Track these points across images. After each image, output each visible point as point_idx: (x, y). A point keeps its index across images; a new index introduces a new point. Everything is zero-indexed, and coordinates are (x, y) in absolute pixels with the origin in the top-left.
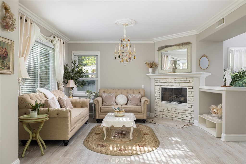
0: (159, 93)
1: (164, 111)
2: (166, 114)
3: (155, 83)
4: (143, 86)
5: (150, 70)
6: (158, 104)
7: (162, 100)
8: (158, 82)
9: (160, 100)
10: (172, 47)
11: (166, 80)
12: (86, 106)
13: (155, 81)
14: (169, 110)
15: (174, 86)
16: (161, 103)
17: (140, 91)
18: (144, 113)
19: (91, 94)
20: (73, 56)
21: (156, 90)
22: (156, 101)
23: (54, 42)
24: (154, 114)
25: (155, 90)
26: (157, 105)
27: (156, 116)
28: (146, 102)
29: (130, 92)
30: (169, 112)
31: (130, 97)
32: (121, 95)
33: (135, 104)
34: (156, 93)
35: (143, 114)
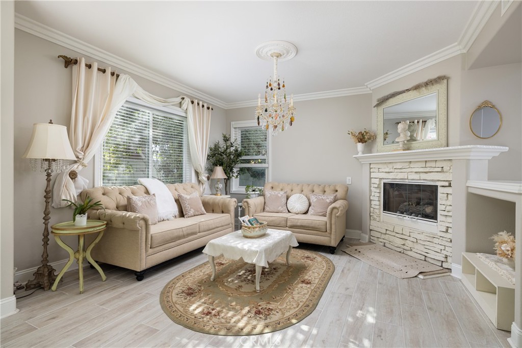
0: (378, 195)
1: (388, 232)
2: (392, 238)
3: (371, 172)
4: (348, 178)
5: (360, 146)
6: (375, 217)
7: (384, 210)
8: (376, 170)
9: (379, 209)
11: (390, 166)
12: (228, 212)
13: (371, 168)
14: (396, 230)
15: (407, 179)
16: (382, 216)
17: (337, 188)
18: (331, 233)
19: (254, 191)
20: (233, 130)
21: (372, 188)
22: (372, 209)
23: (184, 106)
24: (367, 237)
25: (370, 187)
26: (374, 219)
27: (371, 240)
28: (335, 211)
29: (317, 190)
30: (397, 235)
31: (313, 199)
32: (298, 195)
33: (321, 214)
34: (373, 195)
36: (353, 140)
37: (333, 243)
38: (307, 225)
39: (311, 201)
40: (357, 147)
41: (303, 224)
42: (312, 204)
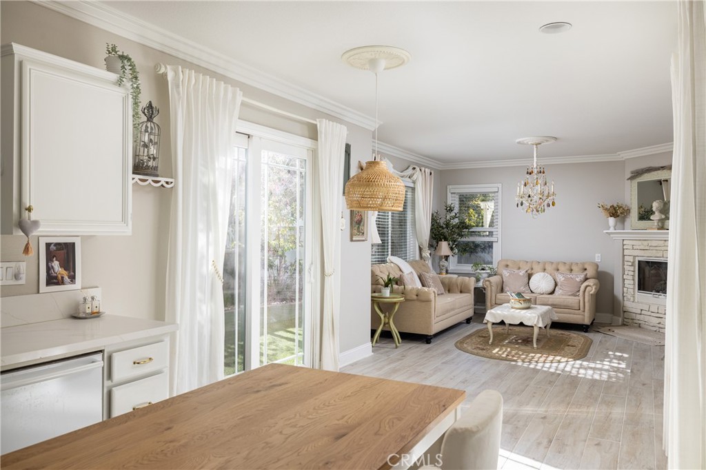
0: (632, 273)
1: (643, 312)
2: (647, 318)
3: (624, 249)
4: (597, 255)
5: (612, 220)
6: (629, 297)
7: (639, 289)
8: (630, 247)
9: (634, 289)
10: (659, 172)
11: (646, 243)
13: (624, 245)
14: (651, 310)
15: (663, 257)
16: (636, 296)
17: (586, 266)
18: (584, 311)
19: (483, 269)
20: (449, 195)
21: (625, 267)
22: (625, 289)
24: (620, 319)
25: (624, 265)
26: (629, 300)
27: (625, 323)
28: (588, 288)
29: (562, 268)
30: (653, 314)
31: (560, 278)
32: (542, 274)
33: (570, 294)
34: (626, 273)
35: (583, 313)
36: (603, 214)
37: (587, 321)
38: (559, 303)
39: (558, 281)
40: (608, 221)
41: (555, 303)
42: (559, 284)
